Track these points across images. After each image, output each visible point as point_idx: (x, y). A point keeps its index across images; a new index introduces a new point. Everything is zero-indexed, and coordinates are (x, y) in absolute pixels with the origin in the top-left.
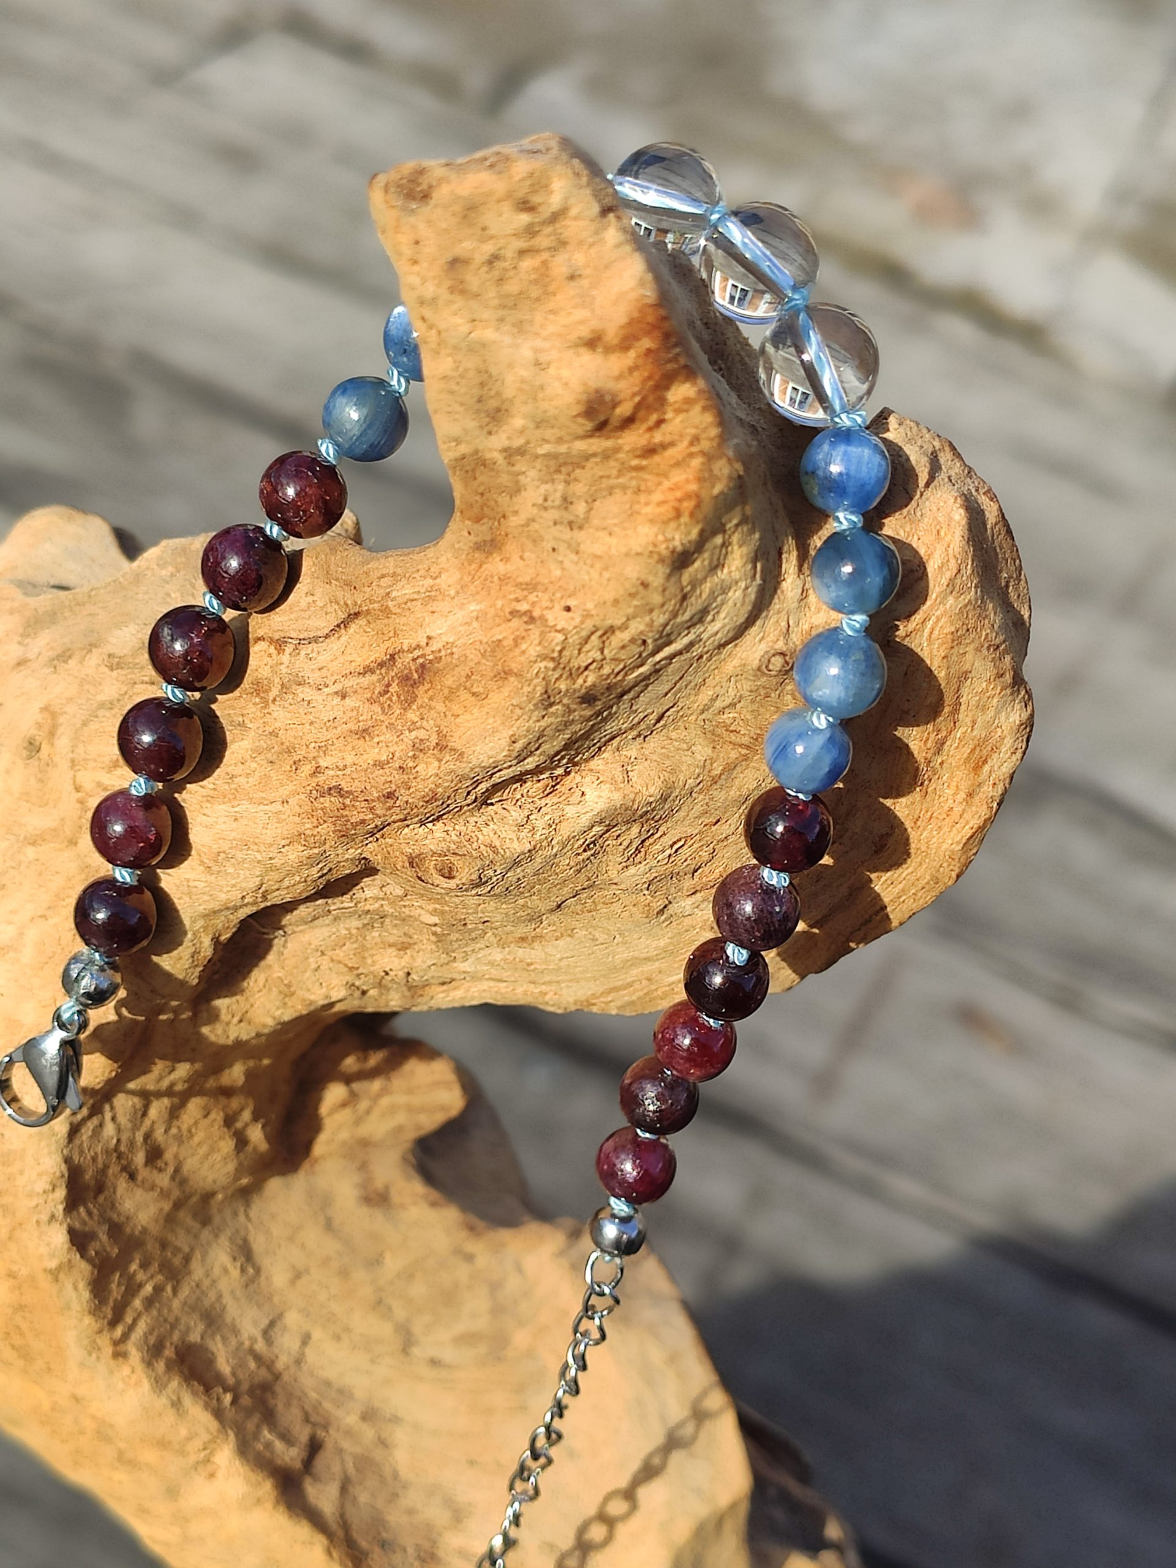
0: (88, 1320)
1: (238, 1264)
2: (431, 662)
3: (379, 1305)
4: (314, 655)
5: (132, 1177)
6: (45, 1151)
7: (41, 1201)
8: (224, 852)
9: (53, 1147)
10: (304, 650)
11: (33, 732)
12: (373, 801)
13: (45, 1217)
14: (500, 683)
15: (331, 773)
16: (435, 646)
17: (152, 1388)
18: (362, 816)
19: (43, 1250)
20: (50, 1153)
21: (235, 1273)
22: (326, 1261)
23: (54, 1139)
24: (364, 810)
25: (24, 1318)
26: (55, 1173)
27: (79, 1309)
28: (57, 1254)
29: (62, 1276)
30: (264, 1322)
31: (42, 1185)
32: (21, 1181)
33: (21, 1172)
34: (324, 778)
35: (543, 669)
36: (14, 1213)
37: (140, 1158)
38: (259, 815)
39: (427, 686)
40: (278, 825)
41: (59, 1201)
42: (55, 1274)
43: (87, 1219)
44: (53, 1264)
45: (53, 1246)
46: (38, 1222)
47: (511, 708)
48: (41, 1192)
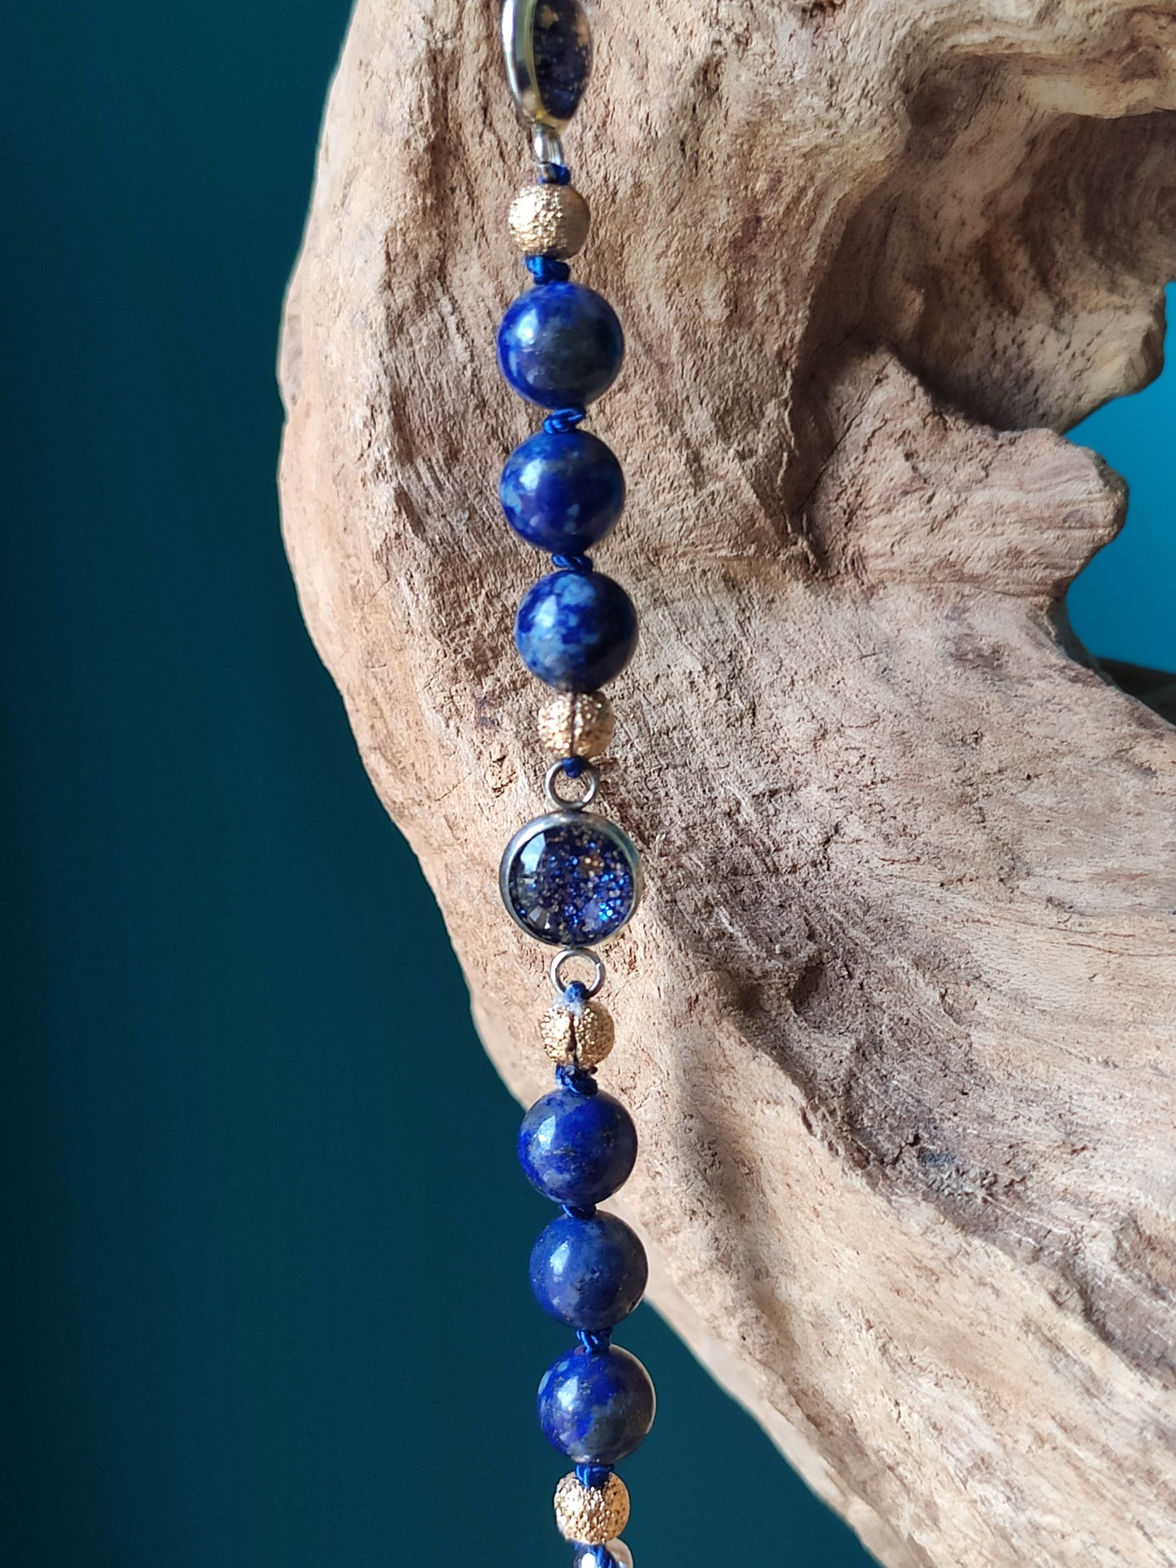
1: (713, 683)
43: (433, 490)
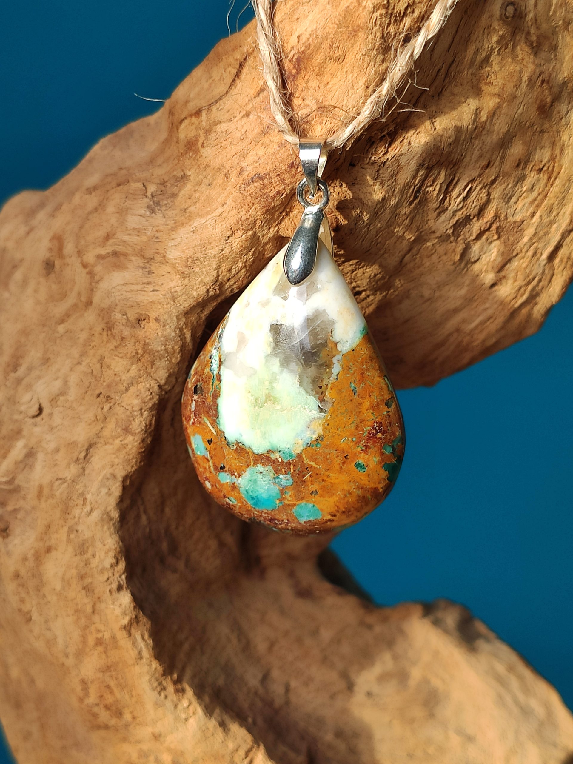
0: (155, 664)
2: (303, 52)
3: (325, 660)
4: (222, 107)
5: (162, 561)
6: (108, 533)
7: (111, 575)
8: (191, 257)
9: (112, 529)
10: (214, 108)
11: (48, 255)
12: (283, 173)
13: (114, 586)
14: (352, 41)
15: (251, 167)
16: (303, 39)
17: (205, 714)
18: (277, 189)
19: (118, 611)
20: (110, 535)
21: (235, 641)
22: (286, 633)
23: (111, 523)
24: (278, 183)
25: (111, 676)
26: (116, 548)
27: (148, 656)
28: (127, 612)
29: (133, 631)
30: (260, 676)
31: (110, 560)
32: (94, 563)
33: (94, 556)
34: (247, 173)
35: (379, 17)
36: (93, 591)
37: (165, 546)
38: (208, 222)
39: (303, 73)
40: (222, 223)
41: (122, 571)
42: (127, 629)
44: (125, 621)
45: (123, 606)
46: (110, 591)
47: (362, 57)
48: (109, 567)
